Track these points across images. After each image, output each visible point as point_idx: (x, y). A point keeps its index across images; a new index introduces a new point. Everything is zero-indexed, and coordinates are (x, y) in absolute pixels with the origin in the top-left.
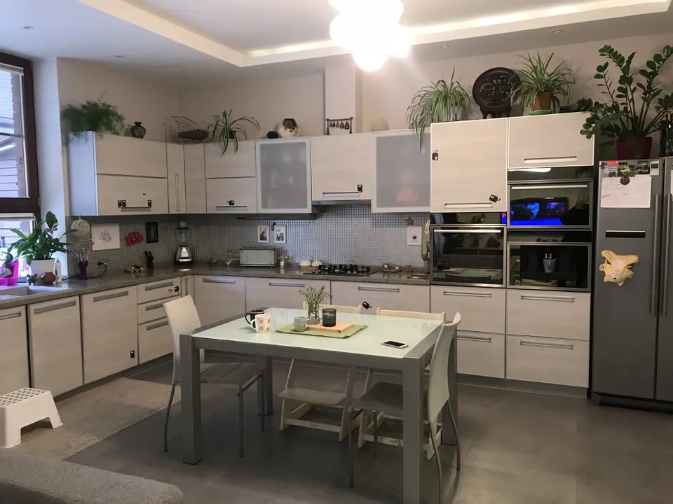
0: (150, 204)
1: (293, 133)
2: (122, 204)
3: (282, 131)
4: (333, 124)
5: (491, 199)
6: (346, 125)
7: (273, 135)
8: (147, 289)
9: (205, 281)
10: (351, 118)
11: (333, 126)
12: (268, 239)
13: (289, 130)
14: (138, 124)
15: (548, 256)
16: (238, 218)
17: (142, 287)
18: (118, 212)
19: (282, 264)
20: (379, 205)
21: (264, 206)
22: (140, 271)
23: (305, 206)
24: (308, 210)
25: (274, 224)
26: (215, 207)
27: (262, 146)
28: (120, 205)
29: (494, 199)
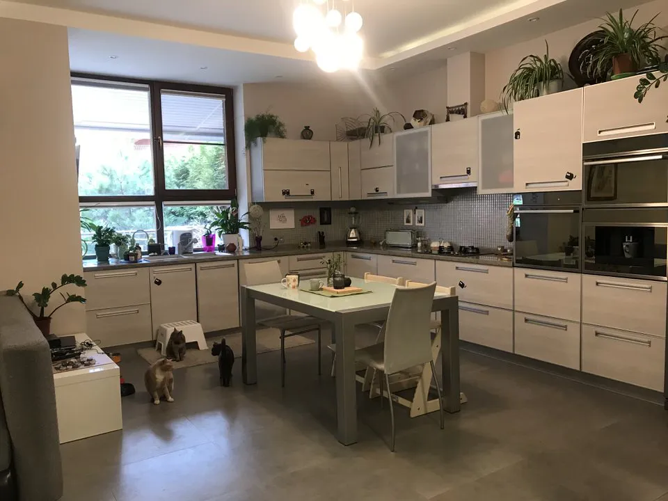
0: (312, 193)
1: (423, 122)
2: (286, 193)
3: (414, 122)
4: (451, 111)
5: (567, 177)
6: (462, 111)
7: (408, 126)
8: (298, 260)
9: (354, 257)
10: (466, 104)
11: (452, 112)
12: (412, 222)
13: (418, 121)
14: (307, 128)
15: (629, 239)
16: (389, 203)
17: (295, 257)
18: (283, 199)
19: (419, 244)
20: (484, 187)
21: (399, 192)
22: (307, 247)
23: (428, 191)
24: (429, 194)
25: (416, 208)
26: (366, 193)
27: (398, 138)
28: (284, 193)
29: (570, 177)
